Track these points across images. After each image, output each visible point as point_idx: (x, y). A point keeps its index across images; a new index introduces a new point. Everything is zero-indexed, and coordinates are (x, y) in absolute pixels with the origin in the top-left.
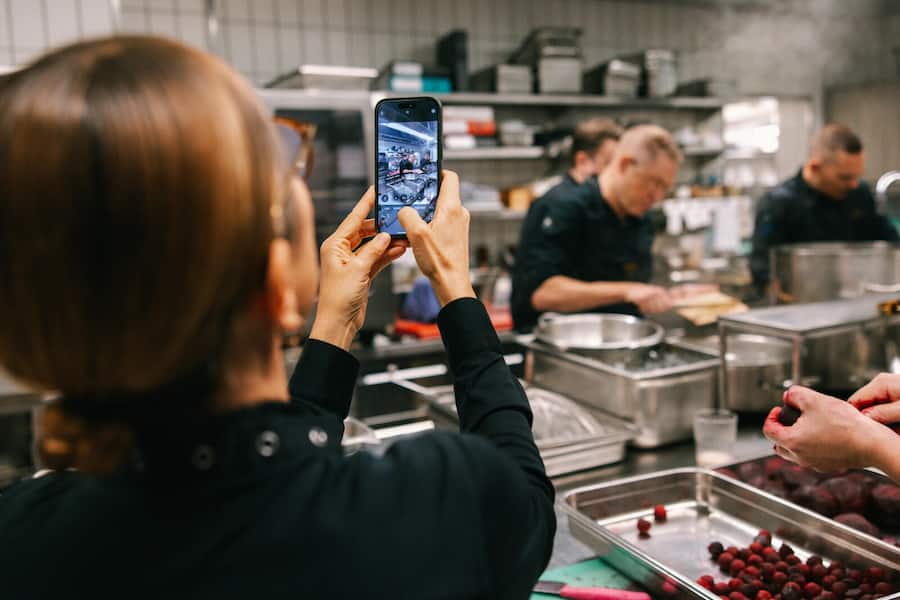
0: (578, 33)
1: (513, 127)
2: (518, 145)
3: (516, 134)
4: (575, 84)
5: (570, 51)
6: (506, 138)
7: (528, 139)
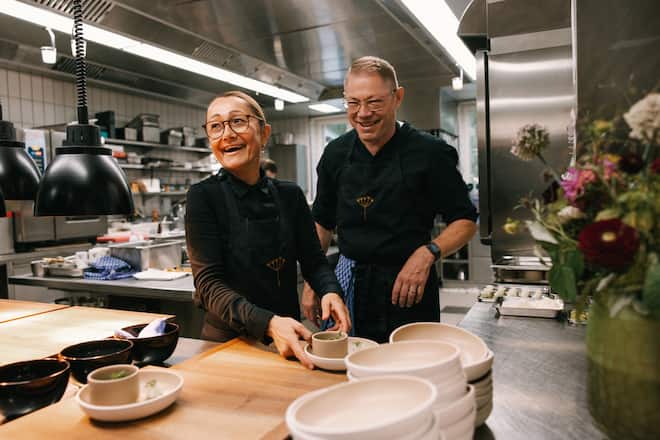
0: (157, 116)
1: (132, 155)
2: (134, 163)
3: (134, 158)
4: (158, 139)
5: (155, 124)
6: (130, 160)
7: (139, 161)
